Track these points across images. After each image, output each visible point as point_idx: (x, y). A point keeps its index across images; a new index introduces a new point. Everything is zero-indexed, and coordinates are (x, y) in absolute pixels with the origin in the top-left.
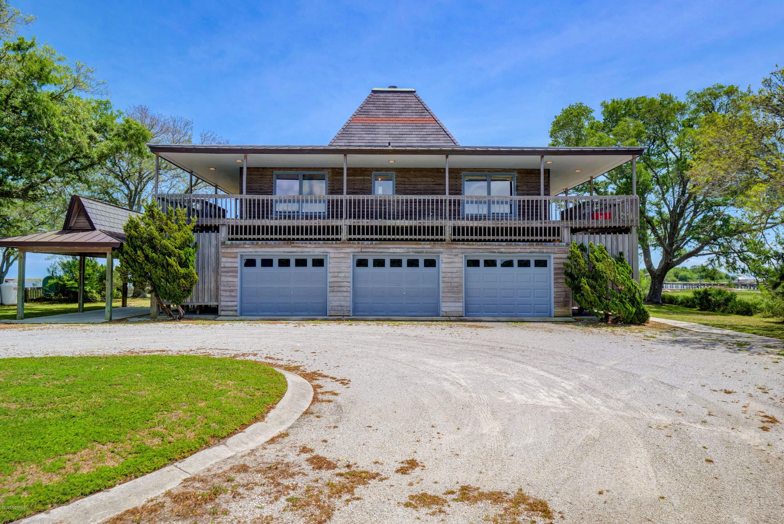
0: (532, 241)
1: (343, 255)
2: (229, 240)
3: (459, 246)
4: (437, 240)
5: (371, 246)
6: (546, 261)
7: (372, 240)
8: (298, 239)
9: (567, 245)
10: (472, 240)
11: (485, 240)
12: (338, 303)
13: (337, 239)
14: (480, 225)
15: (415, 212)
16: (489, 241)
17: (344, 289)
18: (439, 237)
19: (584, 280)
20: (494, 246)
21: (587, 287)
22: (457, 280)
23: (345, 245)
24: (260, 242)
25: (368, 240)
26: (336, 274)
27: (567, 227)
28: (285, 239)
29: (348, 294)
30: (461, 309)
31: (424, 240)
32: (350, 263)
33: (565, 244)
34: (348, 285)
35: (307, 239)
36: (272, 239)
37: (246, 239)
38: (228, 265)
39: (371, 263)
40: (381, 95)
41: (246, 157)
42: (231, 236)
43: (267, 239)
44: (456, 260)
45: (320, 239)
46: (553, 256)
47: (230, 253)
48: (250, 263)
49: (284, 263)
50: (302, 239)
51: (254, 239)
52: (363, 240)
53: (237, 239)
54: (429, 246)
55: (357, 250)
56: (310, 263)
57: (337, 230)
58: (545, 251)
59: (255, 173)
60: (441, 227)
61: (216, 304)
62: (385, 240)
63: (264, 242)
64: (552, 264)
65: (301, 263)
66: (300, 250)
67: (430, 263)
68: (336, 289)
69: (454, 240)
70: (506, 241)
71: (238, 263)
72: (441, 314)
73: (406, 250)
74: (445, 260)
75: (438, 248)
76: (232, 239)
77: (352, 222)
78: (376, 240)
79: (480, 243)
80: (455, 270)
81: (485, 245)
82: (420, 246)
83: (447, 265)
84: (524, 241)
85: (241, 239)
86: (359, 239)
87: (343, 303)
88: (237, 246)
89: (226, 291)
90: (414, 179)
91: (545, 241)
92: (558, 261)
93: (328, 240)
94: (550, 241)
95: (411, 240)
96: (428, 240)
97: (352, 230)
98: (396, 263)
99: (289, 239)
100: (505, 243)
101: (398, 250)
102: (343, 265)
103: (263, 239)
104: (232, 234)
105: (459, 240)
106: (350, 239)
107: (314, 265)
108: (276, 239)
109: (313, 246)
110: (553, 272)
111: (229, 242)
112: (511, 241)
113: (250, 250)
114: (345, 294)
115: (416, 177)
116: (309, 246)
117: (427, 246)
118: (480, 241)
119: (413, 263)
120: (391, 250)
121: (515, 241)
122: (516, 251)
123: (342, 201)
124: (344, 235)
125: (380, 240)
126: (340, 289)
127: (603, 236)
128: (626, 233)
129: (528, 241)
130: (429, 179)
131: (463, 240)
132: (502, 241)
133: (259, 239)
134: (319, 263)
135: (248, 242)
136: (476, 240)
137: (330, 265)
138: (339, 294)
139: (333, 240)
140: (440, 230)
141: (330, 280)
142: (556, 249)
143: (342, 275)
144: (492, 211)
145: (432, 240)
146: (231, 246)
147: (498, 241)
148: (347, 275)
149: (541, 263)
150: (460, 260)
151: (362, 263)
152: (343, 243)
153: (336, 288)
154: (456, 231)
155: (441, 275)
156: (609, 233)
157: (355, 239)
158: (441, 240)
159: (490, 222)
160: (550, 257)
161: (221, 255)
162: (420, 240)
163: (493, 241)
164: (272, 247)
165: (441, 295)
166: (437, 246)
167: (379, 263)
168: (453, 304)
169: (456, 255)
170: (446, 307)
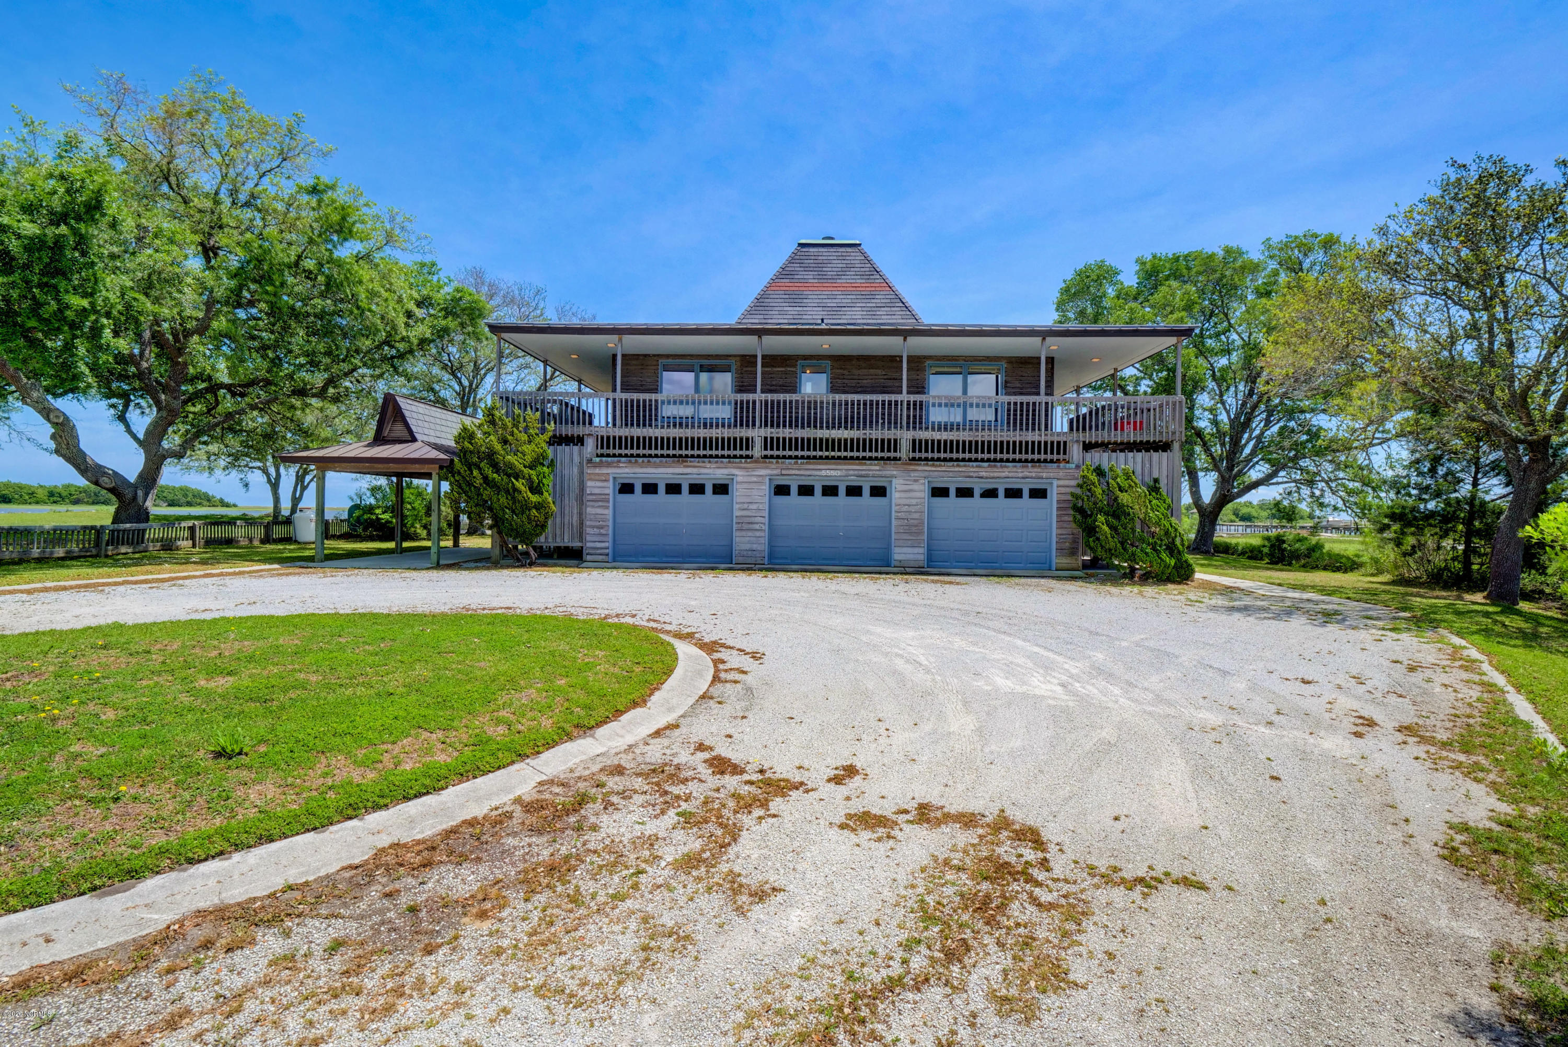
0: (1026, 461)
1: (755, 479)
2: (597, 456)
3: (920, 468)
4: (889, 459)
5: (795, 466)
6: (1045, 490)
7: (796, 457)
8: (693, 456)
9: (1078, 467)
10: (939, 459)
11: (957, 460)
12: (748, 547)
13: (747, 457)
14: (951, 438)
15: (859, 418)
16: (964, 460)
17: (757, 527)
18: (892, 454)
19: (1101, 518)
20: (972, 468)
21: (1105, 528)
22: (916, 516)
23: (759, 465)
24: (640, 460)
25: (790, 457)
26: (746, 506)
27: (1078, 441)
28: (674, 456)
29: (762, 534)
30: (921, 557)
31: (870, 458)
32: (765, 489)
33: (1073, 466)
34: (762, 522)
35: (705, 456)
36: (656, 456)
37: (620, 456)
38: (597, 491)
39: (794, 490)
40: (812, 250)
41: (620, 340)
42: (599, 451)
43: (650, 456)
44: (915, 487)
45: (723, 457)
46: (1055, 483)
47: (598, 474)
48: (626, 489)
49: (673, 489)
50: (699, 456)
51: (632, 456)
52: (784, 457)
53: (608, 456)
54: (877, 468)
55: (775, 472)
56: (709, 489)
57: (747, 443)
58: (1044, 475)
59: (634, 362)
60: (895, 440)
61: (580, 544)
62: (815, 457)
63: (646, 460)
64: (1054, 495)
65: (697, 489)
66: (695, 470)
67: (879, 491)
68: (745, 526)
69: (914, 459)
70: (989, 460)
71: (609, 489)
72: (893, 563)
73: (844, 473)
74: (899, 488)
75: (891, 470)
76: (602, 455)
77: (769, 432)
78: (802, 457)
79: (951, 464)
80: (914, 502)
81: (958, 466)
82: (864, 468)
83: (903, 495)
84: (1014, 461)
85: (614, 456)
86: (778, 457)
87: (755, 547)
88: (609, 465)
89: (593, 527)
90: (856, 372)
91: (1045, 461)
92: (1063, 490)
93: (735, 457)
94: (1052, 461)
95: (852, 458)
96: (876, 459)
97: (768, 443)
98: (830, 491)
99: (681, 456)
100: (986, 464)
101: (833, 473)
102: (755, 492)
103: (644, 456)
104: (602, 448)
105: (920, 459)
106: (766, 457)
107: (715, 493)
108: (662, 456)
109: (714, 466)
110: (1055, 505)
111: (598, 459)
112: (995, 460)
113: (627, 470)
114: (758, 534)
115: (860, 368)
116: (708, 465)
117: (874, 469)
118: (951, 460)
119: (855, 491)
120: (823, 473)
121: (1001, 460)
122: (1003, 475)
123: (754, 402)
124: (757, 451)
125: (808, 457)
126: (751, 526)
127: (1131, 454)
128: (1164, 450)
129: (1020, 461)
130: (879, 372)
131: (926, 459)
132: (982, 460)
133: (638, 456)
134: (722, 489)
135: (623, 459)
136: (945, 460)
137: (738, 492)
138: (750, 534)
139: (741, 457)
140: (893, 445)
141: (737, 513)
142: (1061, 474)
143: (754, 506)
144: (969, 418)
145: (882, 459)
146: (600, 465)
147: (976, 460)
148: (761, 507)
149: (1039, 493)
150: (922, 487)
151: (782, 490)
152: (756, 462)
153: (747, 524)
154: (916, 445)
155: (894, 508)
156: (1139, 451)
157: (772, 457)
158: (895, 459)
159: (966, 433)
160: (1051, 484)
161: (586, 477)
162: (864, 458)
163: (970, 460)
164: (656, 466)
165: (894, 536)
166: (888, 467)
167: (805, 491)
168: (910, 550)
169: (916, 481)
170: (900, 554)
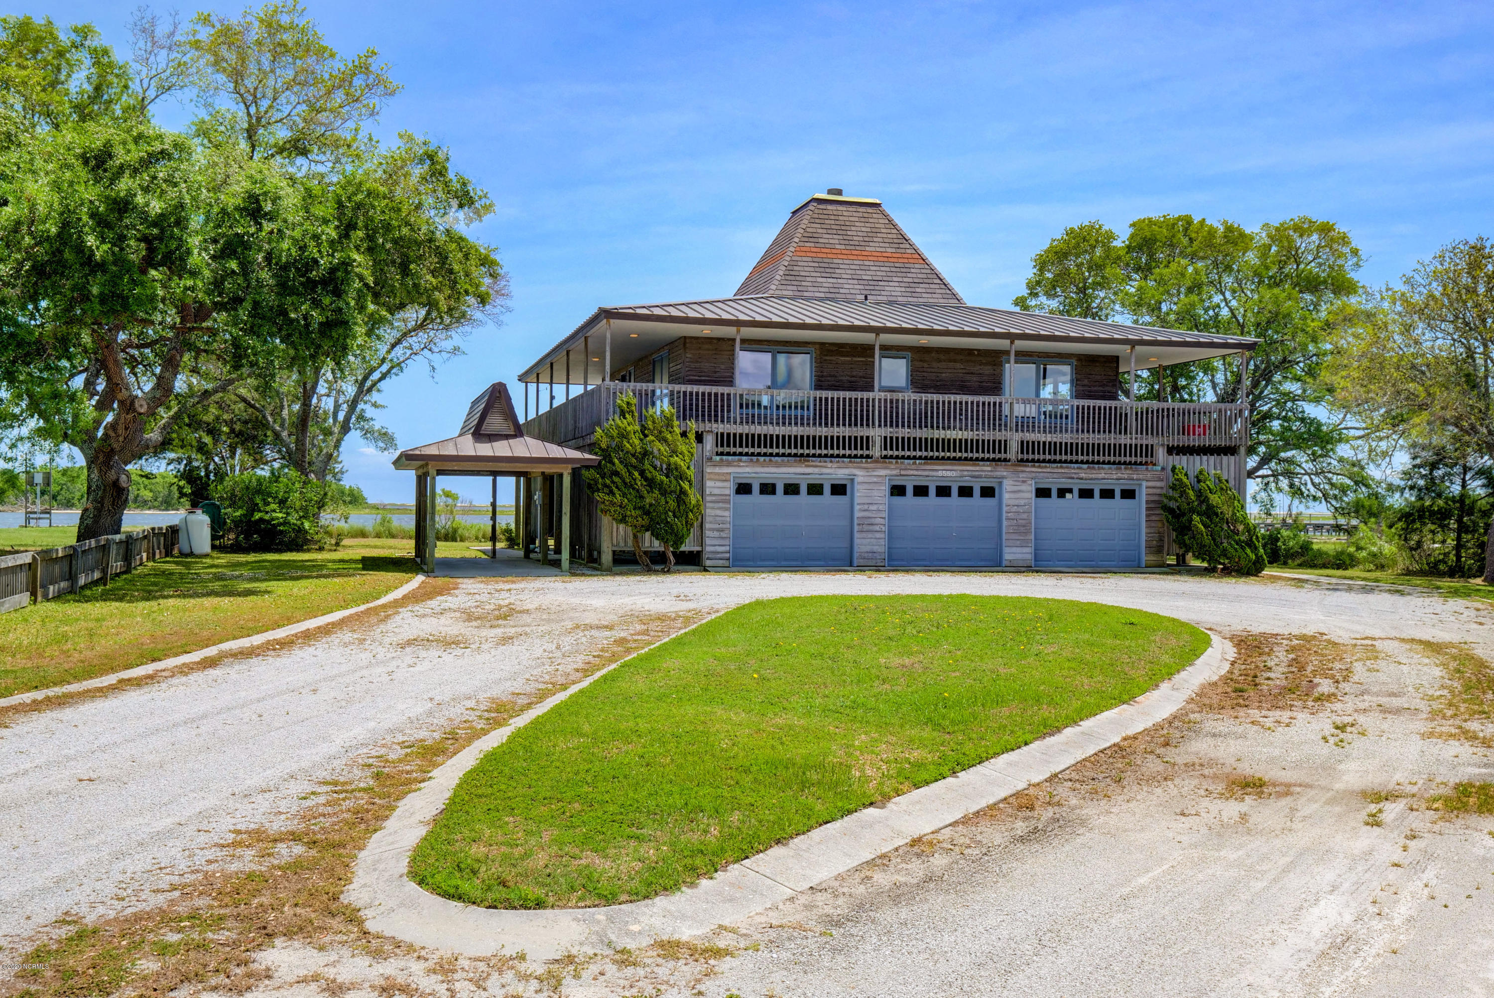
0: (1120, 463)
1: (875, 480)
2: (717, 454)
3: (1028, 469)
4: (999, 460)
5: (913, 467)
6: (1134, 491)
7: (915, 458)
8: (814, 456)
9: (1163, 469)
10: (1044, 461)
11: (1060, 462)
12: (868, 548)
13: (868, 457)
14: (1055, 440)
16: (1066, 462)
17: (877, 528)
18: (1003, 456)
19: (1196, 518)
20: (1073, 470)
21: (1200, 526)
22: (1025, 516)
23: (879, 465)
24: (762, 459)
25: (909, 458)
26: (866, 507)
27: (1163, 445)
28: (796, 455)
29: (882, 536)
30: (1029, 557)
31: (983, 460)
32: (886, 489)
33: (1159, 468)
34: (881, 521)
35: (826, 456)
36: (777, 455)
37: (741, 454)
38: (716, 491)
39: (910, 491)
40: (829, 207)
41: (738, 331)
42: (720, 449)
43: (771, 455)
44: (1024, 487)
45: (844, 456)
46: (1144, 484)
47: (718, 474)
48: (743, 489)
49: (792, 489)
50: (820, 456)
51: (753, 454)
52: (903, 457)
53: (728, 454)
54: (989, 469)
55: (894, 472)
56: (827, 489)
57: (866, 442)
58: (1135, 477)
59: (706, 346)
60: (1006, 441)
61: (699, 549)
62: (932, 458)
63: (767, 459)
64: (1143, 496)
65: (815, 489)
66: (816, 470)
67: (988, 492)
68: (866, 528)
69: (1022, 460)
70: (1087, 462)
71: (729, 488)
72: (1004, 563)
73: (958, 473)
74: (1009, 488)
75: (1002, 471)
76: (722, 454)
77: (888, 431)
78: (920, 458)
79: (1055, 465)
80: (1022, 502)
81: (1061, 467)
82: (977, 468)
83: (1012, 496)
84: (1109, 463)
85: (734, 454)
86: (897, 457)
87: (875, 548)
88: (729, 464)
89: (713, 530)
90: (935, 364)
91: (1135, 463)
92: (1151, 491)
93: (856, 456)
94: (1141, 464)
95: (966, 459)
96: (988, 460)
97: (888, 443)
98: (944, 491)
99: (802, 455)
100: (1085, 466)
101: (949, 474)
102: (876, 493)
103: (765, 455)
104: (722, 446)
105: (1027, 461)
106: (886, 457)
108: (783, 455)
109: (835, 465)
110: (1144, 506)
111: (718, 458)
112: (1093, 462)
113: (747, 470)
114: (878, 535)
115: (939, 361)
116: (830, 465)
117: (986, 469)
118: (1055, 461)
119: (966, 492)
120: (940, 473)
121: (1098, 463)
122: (1100, 476)
123: (874, 400)
124: (876, 451)
125: (926, 458)
126: (871, 528)
127: (1205, 458)
128: (1232, 454)
129: (1114, 463)
130: (958, 365)
131: (1033, 461)
132: (1082, 462)
133: (759, 454)
134: (839, 489)
135: (744, 458)
136: (1049, 461)
137: (860, 493)
138: (870, 535)
139: (862, 457)
140: (1002, 446)
141: (857, 514)
142: (1149, 475)
143: (874, 507)
145: (994, 460)
146: (721, 464)
147: (1077, 462)
148: (881, 507)
149: (1129, 494)
150: (1029, 488)
151: (898, 491)
152: (877, 462)
153: (868, 525)
154: (1024, 446)
155: (1005, 509)
156: (1212, 454)
157: (891, 457)
158: (1005, 460)
159: (1069, 435)
160: (1140, 485)
161: (707, 476)
162: (977, 459)
163: (1071, 462)
164: (778, 465)
165: (1004, 537)
166: (999, 468)
167: (921, 491)
168: (1019, 550)
169: (1024, 482)
170: (1010, 554)
